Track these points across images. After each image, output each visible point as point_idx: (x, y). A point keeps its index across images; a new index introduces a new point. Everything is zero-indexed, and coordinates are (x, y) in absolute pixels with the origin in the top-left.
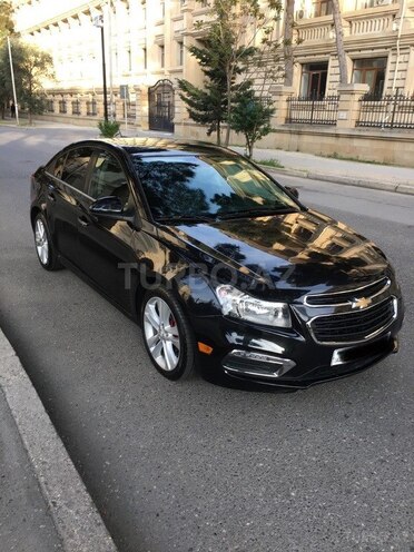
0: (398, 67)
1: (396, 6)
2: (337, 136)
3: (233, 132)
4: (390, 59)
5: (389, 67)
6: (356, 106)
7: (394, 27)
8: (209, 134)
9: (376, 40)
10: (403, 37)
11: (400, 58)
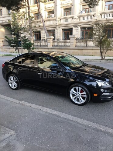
0: (58, 32)
1: (55, 18)
2: (48, 49)
3: (23, 50)
4: (56, 30)
5: (56, 32)
6: (52, 42)
7: (56, 23)
8: (16, 50)
9: (52, 26)
10: (58, 25)
11: (58, 30)
